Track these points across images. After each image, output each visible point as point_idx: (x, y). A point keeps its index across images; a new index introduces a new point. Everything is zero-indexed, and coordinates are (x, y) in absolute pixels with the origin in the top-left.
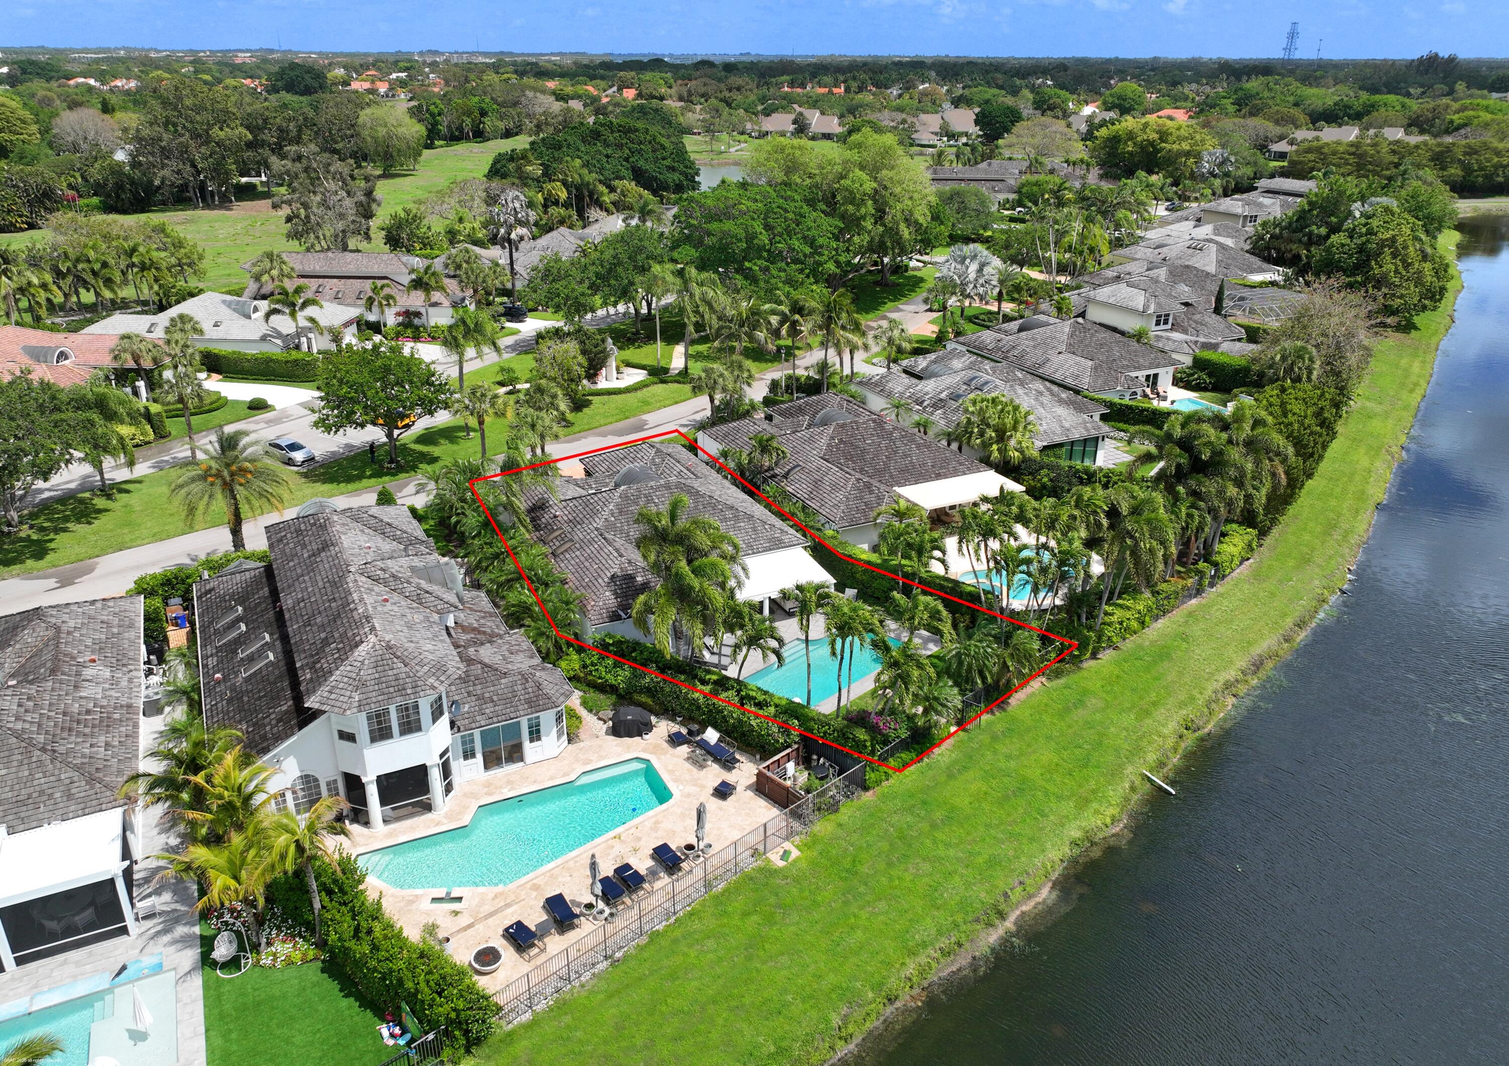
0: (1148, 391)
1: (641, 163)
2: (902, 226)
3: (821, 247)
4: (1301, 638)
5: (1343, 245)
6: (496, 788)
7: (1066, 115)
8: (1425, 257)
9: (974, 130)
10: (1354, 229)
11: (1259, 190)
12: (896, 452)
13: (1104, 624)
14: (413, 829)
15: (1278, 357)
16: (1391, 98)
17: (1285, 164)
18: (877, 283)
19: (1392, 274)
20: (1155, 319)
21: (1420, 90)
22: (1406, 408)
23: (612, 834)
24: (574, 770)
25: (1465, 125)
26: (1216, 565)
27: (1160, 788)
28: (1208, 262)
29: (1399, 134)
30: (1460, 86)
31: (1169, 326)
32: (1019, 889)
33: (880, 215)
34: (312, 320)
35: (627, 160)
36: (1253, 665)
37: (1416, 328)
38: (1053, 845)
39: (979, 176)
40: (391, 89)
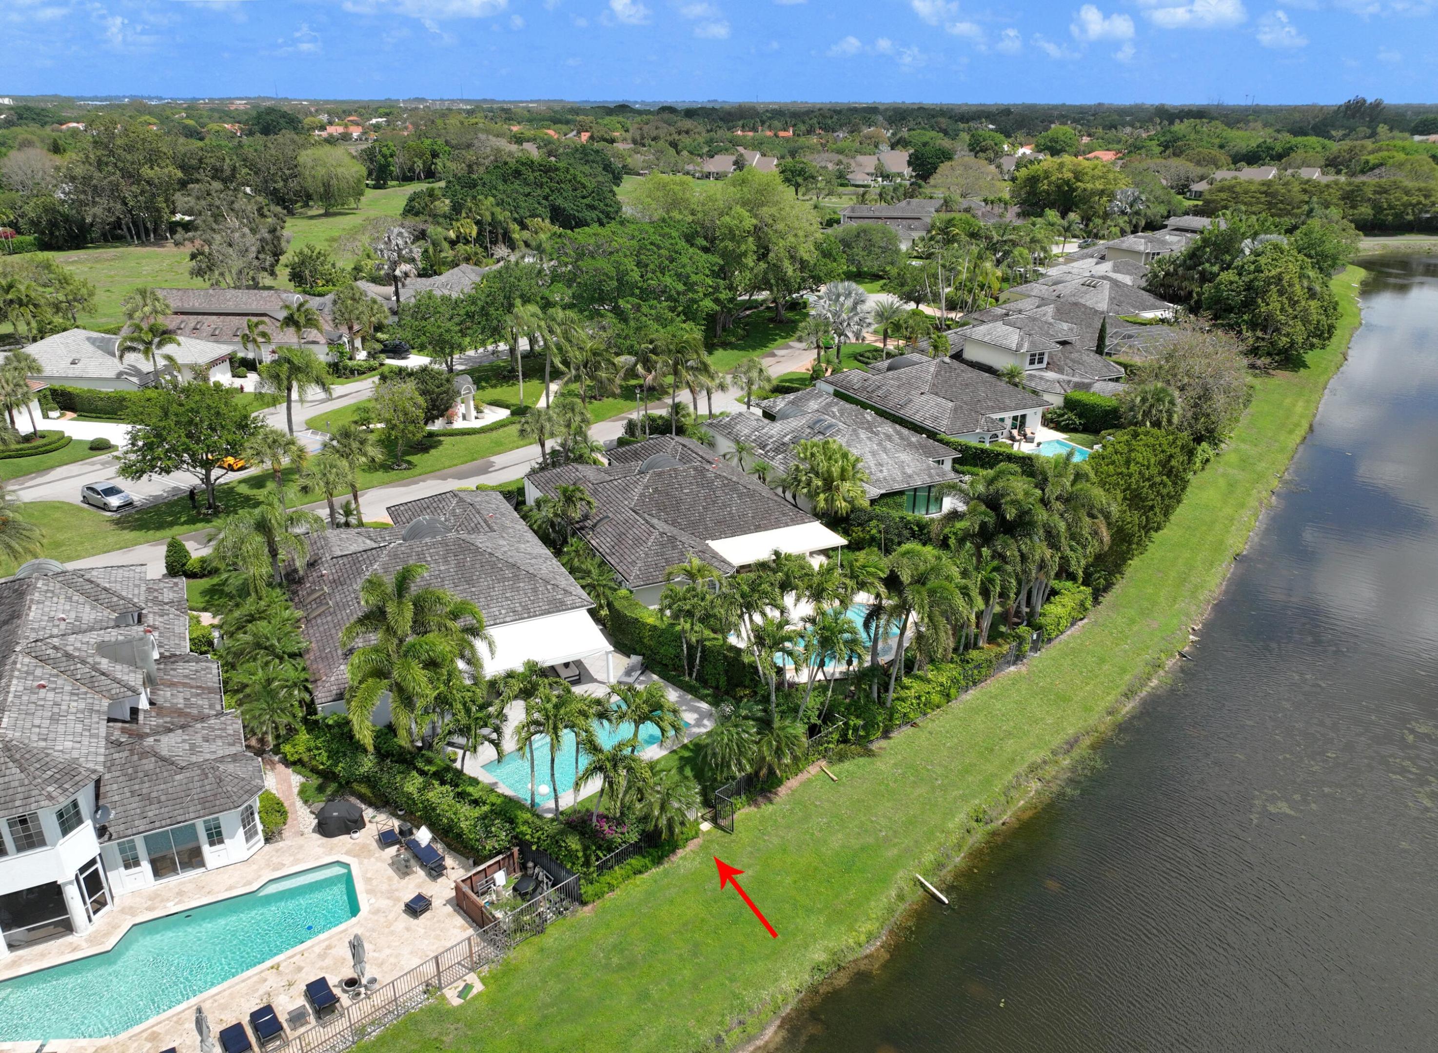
0: (1015, 432)
1: (559, 202)
2: (786, 264)
3: (696, 284)
4: (1127, 709)
5: (1231, 283)
6: (162, 901)
7: (999, 154)
8: (1312, 294)
9: (907, 171)
10: (1243, 267)
11: (1169, 228)
12: (714, 502)
13: (898, 699)
14: (43, 955)
15: (1139, 399)
16: (1312, 140)
17: (1200, 203)
18: (771, 320)
19: (1278, 313)
20: (1028, 359)
21: (1341, 133)
22: (1282, 450)
23: (268, 963)
24: (260, 876)
25: (1381, 165)
26: (1039, 628)
27: (933, 896)
28: (1100, 300)
29: (1316, 175)
30: (1382, 129)
31: (1044, 365)
32: (738, 1030)
33: (763, 254)
34: (169, 358)
35: (546, 198)
36: (1067, 743)
37: (1305, 366)
38: (789, 972)
39: (895, 215)
40: (364, 133)
